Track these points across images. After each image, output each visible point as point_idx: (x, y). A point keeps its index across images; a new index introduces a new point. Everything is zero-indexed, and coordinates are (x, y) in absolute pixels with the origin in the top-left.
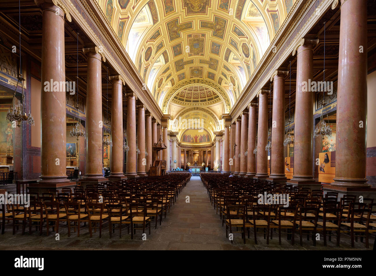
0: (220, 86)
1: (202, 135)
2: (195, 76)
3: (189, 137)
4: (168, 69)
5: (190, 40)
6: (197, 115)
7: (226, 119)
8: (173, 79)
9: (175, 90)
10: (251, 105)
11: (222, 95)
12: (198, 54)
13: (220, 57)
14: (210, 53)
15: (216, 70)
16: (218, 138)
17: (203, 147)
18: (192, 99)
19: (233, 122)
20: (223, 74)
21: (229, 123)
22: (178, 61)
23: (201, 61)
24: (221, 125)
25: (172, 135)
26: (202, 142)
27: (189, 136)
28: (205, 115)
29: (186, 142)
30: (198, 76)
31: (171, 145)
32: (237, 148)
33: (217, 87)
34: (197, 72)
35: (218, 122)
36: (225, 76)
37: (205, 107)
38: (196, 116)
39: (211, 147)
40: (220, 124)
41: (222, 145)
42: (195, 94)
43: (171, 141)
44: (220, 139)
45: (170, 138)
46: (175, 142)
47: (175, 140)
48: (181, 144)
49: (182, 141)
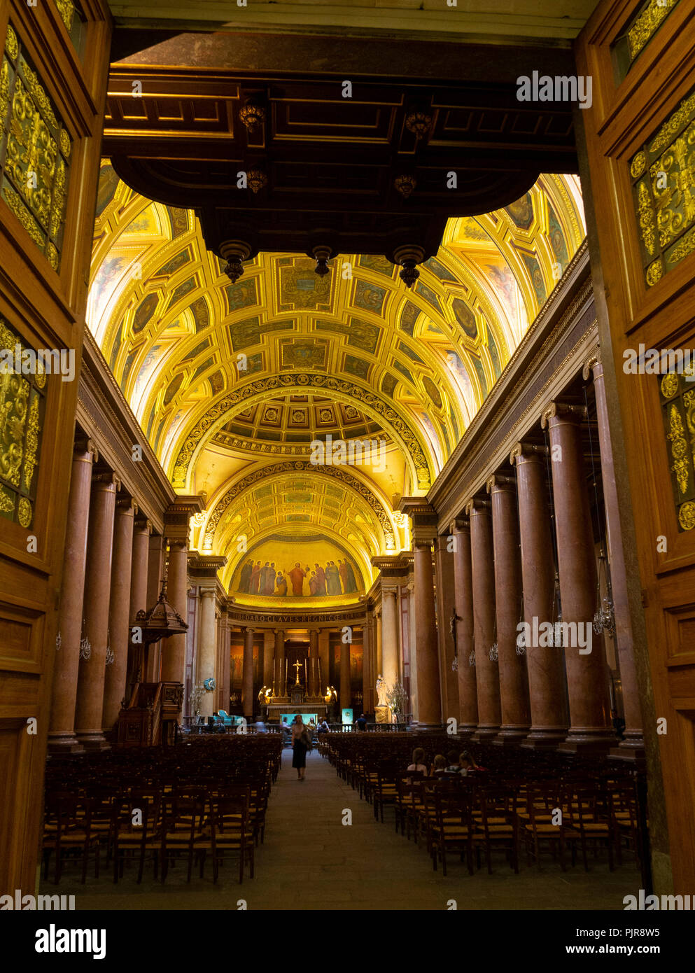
0: (390, 399)
1: (324, 566)
2: (299, 365)
3: (268, 575)
4: (205, 345)
5: (284, 271)
6: (302, 487)
7: (415, 515)
8: (218, 374)
9: (222, 408)
10: (496, 484)
11: (397, 428)
12: (310, 305)
13: (384, 318)
14: (350, 305)
15: (373, 350)
16: (390, 583)
17: (327, 618)
18: (284, 431)
19: (442, 528)
20: (397, 365)
21: (430, 530)
22: (241, 323)
23: (321, 325)
24: (399, 530)
25: (198, 570)
26: (324, 594)
27: (269, 571)
28: (336, 489)
29: (255, 593)
30: (309, 365)
31: (194, 614)
32: (462, 628)
33: (380, 403)
34: (308, 352)
35: (388, 520)
36: (406, 373)
38: (300, 491)
39: (363, 615)
40: (395, 525)
41: (406, 612)
42: (297, 411)
43: (196, 594)
44: (397, 587)
45: (192, 580)
46: (212, 600)
47: (211, 589)
48: (232, 605)
49: (238, 590)
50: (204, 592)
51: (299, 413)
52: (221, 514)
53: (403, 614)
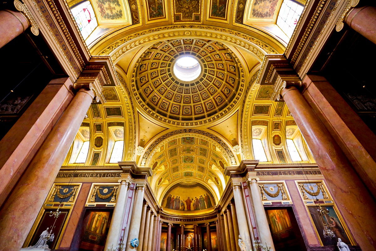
2: (185, 15)
3: (177, 201)
16: (236, 181)
18: (181, 117)
24: (237, 155)
25: (136, 175)
26: (199, 209)
27: (178, 200)
29: (173, 209)
31: (131, 198)
35: (231, 151)
37: (204, 127)
38: (189, 155)
39: (216, 216)
40: (235, 154)
42: (186, 108)
43: (133, 188)
44: (241, 183)
45: (132, 180)
46: (142, 191)
47: (142, 185)
48: (162, 212)
49: (166, 207)
50: (138, 187)
51: (187, 109)
52: (151, 150)
53: (247, 198)
